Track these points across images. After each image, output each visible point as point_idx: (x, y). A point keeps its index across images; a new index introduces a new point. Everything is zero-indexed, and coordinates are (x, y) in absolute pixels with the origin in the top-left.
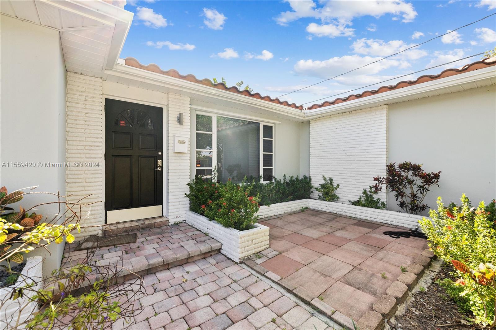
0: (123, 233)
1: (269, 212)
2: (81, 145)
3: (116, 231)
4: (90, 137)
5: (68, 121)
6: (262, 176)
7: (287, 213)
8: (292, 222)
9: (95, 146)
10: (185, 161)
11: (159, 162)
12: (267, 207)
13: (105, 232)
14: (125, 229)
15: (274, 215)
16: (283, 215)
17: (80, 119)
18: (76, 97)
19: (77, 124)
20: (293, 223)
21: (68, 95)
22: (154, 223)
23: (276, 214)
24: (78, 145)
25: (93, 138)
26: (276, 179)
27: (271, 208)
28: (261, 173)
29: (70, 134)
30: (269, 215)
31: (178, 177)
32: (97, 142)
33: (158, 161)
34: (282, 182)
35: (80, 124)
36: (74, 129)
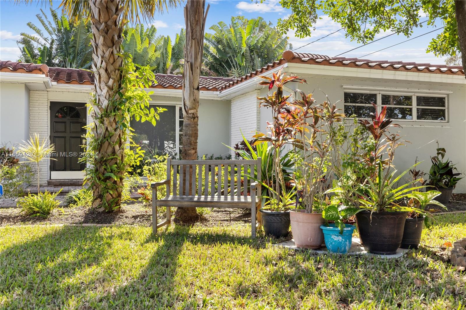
4: (41, 126)
5: (31, 118)
6: (178, 154)
9: (43, 131)
11: (84, 141)
14: (60, 182)
17: (36, 116)
18: (34, 104)
19: (35, 119)
21: (31, 104)
28: (177, 151)
29: (31, 125)
32: (45, 129)
36: (34, 122)
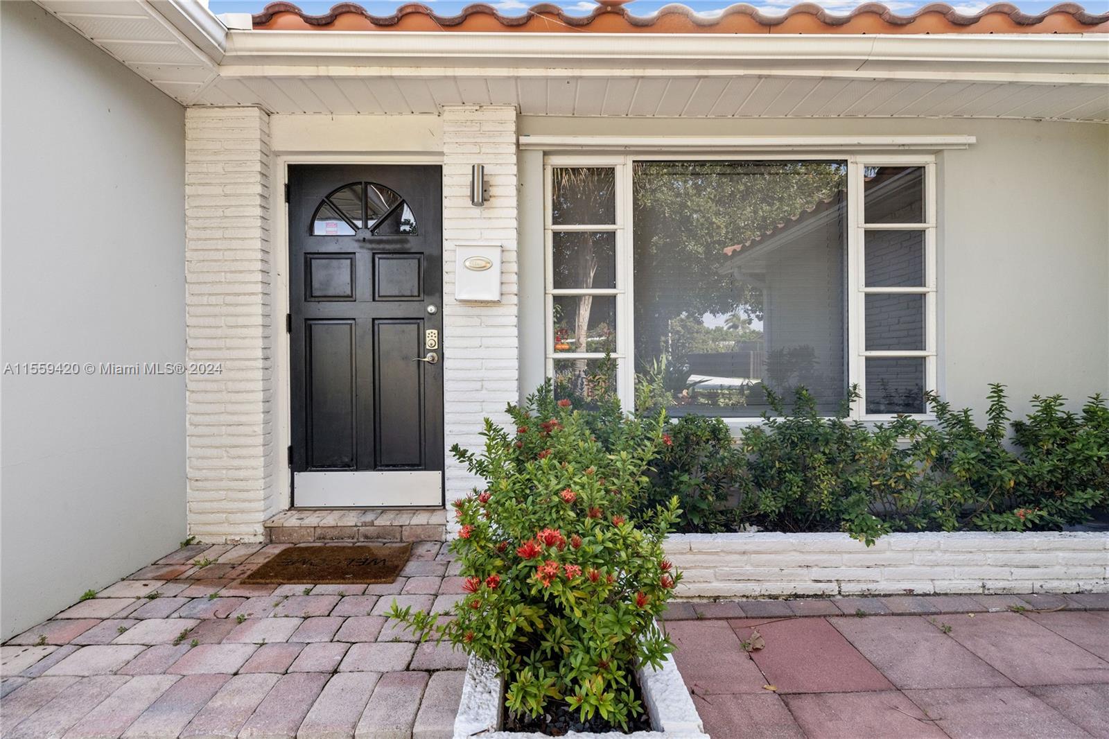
0: (314, 541)
1: (873, 573)
2: (216, 294)
3: (296, 532)
4: (235, 272)
6: (862, 391)
7: (1006, 594)
8: (1025, 677)
9: (245, 294)
10: (501, 331)
11: (431, 336)
12: (858, 544)
13: (270, 531)
14: (319, 531)
15: (910, 593)
16: (969, 605)
17: (212, 225)
18: (205, 170)
19: (206, 240)
20: (1036, 690)
22: (401, 526)
23: (921, 587)
24: (210, 294)
25: (241, 272)
26: (942, 409)
27: (888, 554)
28: (857, 375)
29: (193, 267)
30: (872, 586)
31: (478, 385)
32: (250, 282)
33: (428, 332)
34: (981, 421)
35: (213, 239)
36: (201, 252)
